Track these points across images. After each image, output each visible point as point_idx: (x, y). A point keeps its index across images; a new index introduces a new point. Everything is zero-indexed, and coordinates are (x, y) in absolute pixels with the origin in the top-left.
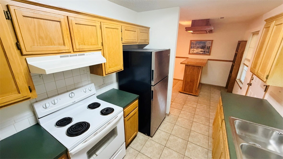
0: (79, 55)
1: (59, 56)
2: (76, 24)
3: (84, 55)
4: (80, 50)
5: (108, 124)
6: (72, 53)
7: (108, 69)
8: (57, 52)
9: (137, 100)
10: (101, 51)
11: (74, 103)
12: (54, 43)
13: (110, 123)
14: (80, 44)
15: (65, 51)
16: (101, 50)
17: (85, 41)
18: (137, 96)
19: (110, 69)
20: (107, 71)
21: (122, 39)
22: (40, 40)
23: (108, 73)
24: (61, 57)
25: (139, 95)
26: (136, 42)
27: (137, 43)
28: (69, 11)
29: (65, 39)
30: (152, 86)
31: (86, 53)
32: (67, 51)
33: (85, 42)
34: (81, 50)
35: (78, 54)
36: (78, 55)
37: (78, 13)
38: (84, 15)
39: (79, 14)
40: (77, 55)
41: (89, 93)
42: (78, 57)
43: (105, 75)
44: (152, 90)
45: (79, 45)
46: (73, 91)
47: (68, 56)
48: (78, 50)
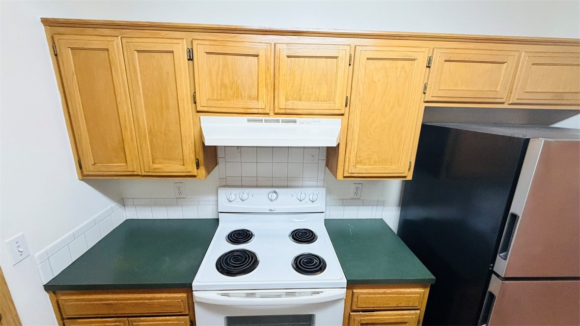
0: (283, 121)
1: (245, 118)
2: (288, 57)
3: (295, 122)
4: (286, 110)
5: (288, 294)
6: (271, 116)
7: (352, 164)
8: (242, 111)
9: (424, 287)
10: (341, 117)
11: (271, 212)
12: (241, 95)
13: (293, 294)
14: (290, 98)
15: (256, 111)
16: (342, 115)
17: (302, 92)
18: (428, 275)
19: (359, 166)
20: (348, 170)
21: (425, 88)
22: (223, 89)
23: (350, 175)
24: (249, 121)
25: (433, 277)
26: (502, 101)
27: (503, 103)
28: (280, 34)
29: (261, 87)
30: (498, 276)
31: (301, 119)
32: (260, 111)
33: (303, 94)
34: (288, 111)
35: (281, 118)
36: (280, 122)
37: (298, 34)
38: (313, 35)
39: (301, 34)
40: (280, 120)
41: (307, 206)
42: (281, 125)
43: (342, 177)
44: (489, 289)
45: (287, 100)
46: (277, 190)
47: (261, 121)
48: (283, 111)
